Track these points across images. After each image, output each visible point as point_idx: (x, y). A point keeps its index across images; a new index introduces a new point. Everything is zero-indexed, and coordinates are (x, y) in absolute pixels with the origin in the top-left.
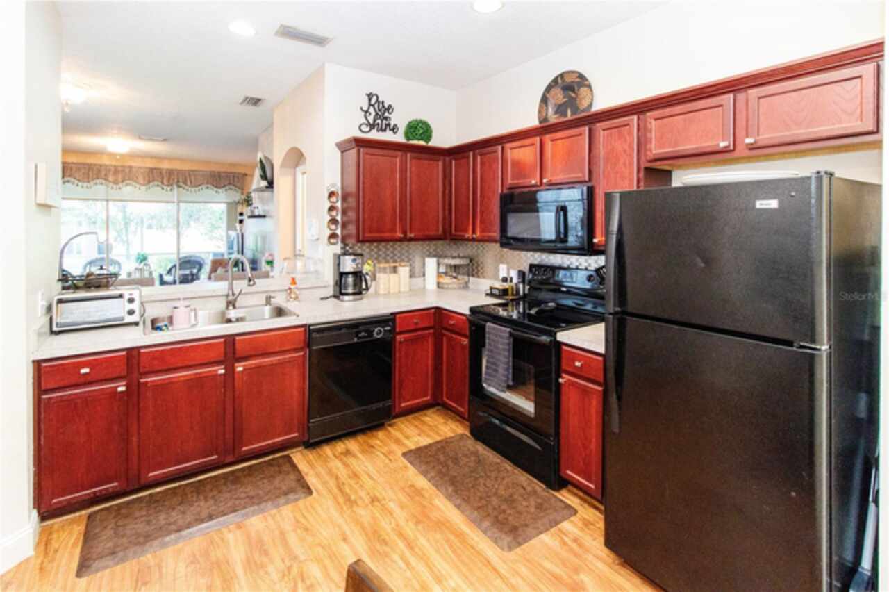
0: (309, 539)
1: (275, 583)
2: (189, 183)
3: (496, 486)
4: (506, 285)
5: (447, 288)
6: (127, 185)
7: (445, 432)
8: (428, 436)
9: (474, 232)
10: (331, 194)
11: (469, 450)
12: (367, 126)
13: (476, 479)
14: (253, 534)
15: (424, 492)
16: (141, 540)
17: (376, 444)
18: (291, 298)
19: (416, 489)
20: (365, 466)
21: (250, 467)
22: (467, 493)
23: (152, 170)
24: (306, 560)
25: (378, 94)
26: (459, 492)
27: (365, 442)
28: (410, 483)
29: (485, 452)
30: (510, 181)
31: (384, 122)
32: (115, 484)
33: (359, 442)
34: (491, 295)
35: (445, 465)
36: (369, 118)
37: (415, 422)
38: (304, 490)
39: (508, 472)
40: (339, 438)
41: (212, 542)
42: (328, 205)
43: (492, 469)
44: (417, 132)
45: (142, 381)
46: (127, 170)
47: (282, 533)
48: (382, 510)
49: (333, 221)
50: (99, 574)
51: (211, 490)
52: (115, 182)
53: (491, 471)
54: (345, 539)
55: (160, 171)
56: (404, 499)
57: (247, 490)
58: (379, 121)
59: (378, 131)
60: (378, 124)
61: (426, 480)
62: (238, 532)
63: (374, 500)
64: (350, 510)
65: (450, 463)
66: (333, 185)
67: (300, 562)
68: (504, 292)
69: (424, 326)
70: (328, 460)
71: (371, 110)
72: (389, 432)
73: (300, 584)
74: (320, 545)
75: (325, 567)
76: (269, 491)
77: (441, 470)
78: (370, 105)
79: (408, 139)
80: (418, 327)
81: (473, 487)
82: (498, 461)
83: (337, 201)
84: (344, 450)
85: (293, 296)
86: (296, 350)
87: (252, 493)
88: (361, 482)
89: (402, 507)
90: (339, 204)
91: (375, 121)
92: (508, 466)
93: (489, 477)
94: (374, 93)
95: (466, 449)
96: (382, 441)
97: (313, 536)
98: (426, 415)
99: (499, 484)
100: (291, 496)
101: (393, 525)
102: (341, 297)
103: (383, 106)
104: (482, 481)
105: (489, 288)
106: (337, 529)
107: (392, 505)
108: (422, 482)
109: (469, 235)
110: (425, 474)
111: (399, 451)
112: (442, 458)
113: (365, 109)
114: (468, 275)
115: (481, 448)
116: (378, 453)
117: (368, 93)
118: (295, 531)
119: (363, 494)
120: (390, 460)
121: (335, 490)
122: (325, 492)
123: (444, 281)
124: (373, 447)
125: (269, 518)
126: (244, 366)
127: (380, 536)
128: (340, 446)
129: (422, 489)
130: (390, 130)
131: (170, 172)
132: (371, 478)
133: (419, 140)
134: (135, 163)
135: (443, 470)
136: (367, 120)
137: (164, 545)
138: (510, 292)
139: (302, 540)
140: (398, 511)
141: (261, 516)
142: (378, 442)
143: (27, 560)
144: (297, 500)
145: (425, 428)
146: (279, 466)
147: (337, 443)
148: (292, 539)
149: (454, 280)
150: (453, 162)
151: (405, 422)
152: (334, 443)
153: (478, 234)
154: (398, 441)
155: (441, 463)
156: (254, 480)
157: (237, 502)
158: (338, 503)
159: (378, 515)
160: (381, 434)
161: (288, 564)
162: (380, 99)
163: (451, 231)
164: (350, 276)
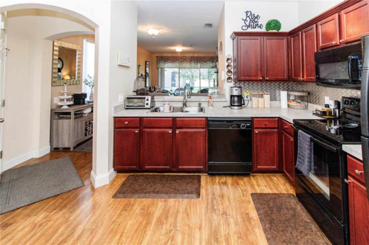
0: (186, 220)
1: (161, 235)
2: (203, 61)
3: (299, 238)
4: (326, 109)
5: (293, 108)
6: (184, 63)
7: (282, 190)
8: (271, 188)
9: (303, 77)
10: (228, 59)
11: (291, 206)
12: (246, 27)
13: (287, 227)
14: (168, 206)
15: (252, 220)
16: (134, 192)
17: (241, 183)
18: (209, 105)
19: (249, 217)
20: (229, 193)
21: (183, 176)
22: (277, 233)
23: (192, 57)
24: (179, 230)
25: (251, 11)
26: (272, 230)
27: (236, 180)
28: (247, 212)
29: (301, 212)
30: (321, 45)
31: (255, 23)
32: (135, 167)
33: (233, 180)
34: (316, 114)
35: (271, 209)
36: (246, 23)
37: (267, 178)
38: (197, 195)
39: (312, 231)
40: (225, 175)
41: (153, 204)
42: (227, 64)
43: (301, 223)
44: (271, 26)
45: (144, 130)
46: (185, 58)
47: (178, 212)
48: (225, 220)
49: (229, 71)
50: (118, 199)
51: (165, 181)
52: (181, 62)
53: (300, 226)
54: (200, 228)
55: (194, 57)
56: (240, 220)
57: (176, 186)
58: (252, 24)
59: (251, 28)
60: (251, 25)
61: (257, 214)
62: (163, 203)
63: (225, 213)
64: (210, 214)
65: (275, 209)
66: (229, 55)
67: (176, 230)
68: (324, 113)
69: (270, 126)
70: (215, 184)
71: (248, 19)
72: (250, 179)
73: (169, 242)
74: (188, 226)
75: (184, 239)
76: (183, 189)
77: (267, 211)
78: (247, 17)
79: (267, 30)
80: (267, 126)
81: (283, 231)
82: (308, 221)
83: (231, 63)
84: (224, 182)
85: (210, 104)
86: (202, 128)
87: (177, 188)
88: (223, 201)
89: (236, 224)
90: (232, 64)
91: (249, 24)
92: (314, 227)
93: (297, 229)
94: (249, 11)
95: (289, 204)
96: (244, 183)
97: (188, 219)
98: (275, 176)
99: (301, 237)
100: (190, 195)
101: (227, 233)
102: (231, 107)
103: (254, 16)
104: (290, 229)
105: (315, 110)
106: (200, 221)
107: (231, 220)
108: (254, 214)
109: (301, 78)
110: (258, 210)
111: (250, 191)
112: (271, 204)
113: (244, 19)
114: (308, 102)
115: (299, 208)
116: (240, 189)
117: (246, 11)
118: (183, 213)
119: (221, 207)
120: (243, 195)
121: (210, 201)
122: (205, 199)
123: (292, 104)
124: (238, 184)
125: (177, 202)
126: (179, 131)
127: (216, 235)
128: (224, 179)
129: (252, 218)
130: (258, 27)
131: (197, 58)
132: (229, 200)
133: (272, 30)
134: (187, 55)
135: (269, 212)
136: (246, 24)
137: (139, 197)
138: (327, 114)
139: (183, 219)
140: (232, 225)
141: (175, 199)
142: (242, 183)
143: (106, 185)
144: (192, 198)
145: (271, 184)
146: (194, 179)
147: (223, 176)
148: (180, 216)
149: (298, 104)
150: (292, 39)
151: (262, 176)
152: (222, 176)
153: (305, 77)
154: (252, 186)
155: (269, 207)
156: (181, 182)
157: (170, 189)
158: (207, 207)
159: (222, 223)
160: (246, 179)
161: (171, 228)
162: (252, 13)
163: (292, 76)
164: (236, 97)
